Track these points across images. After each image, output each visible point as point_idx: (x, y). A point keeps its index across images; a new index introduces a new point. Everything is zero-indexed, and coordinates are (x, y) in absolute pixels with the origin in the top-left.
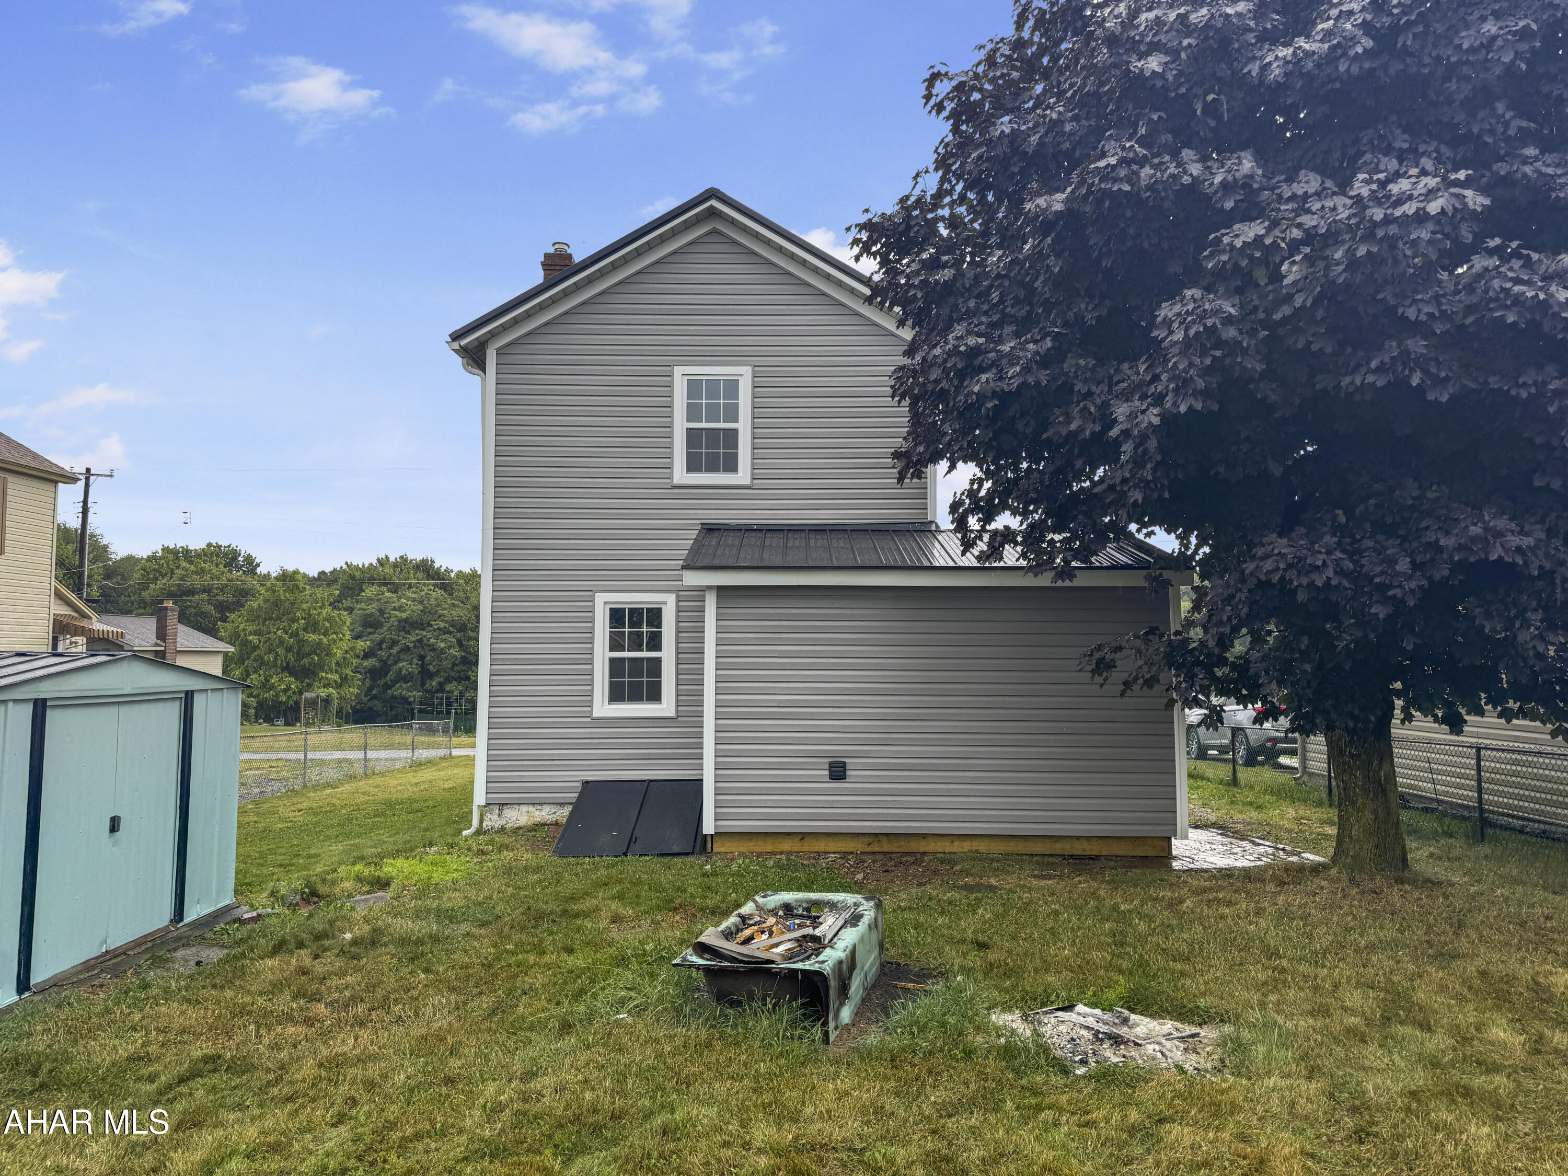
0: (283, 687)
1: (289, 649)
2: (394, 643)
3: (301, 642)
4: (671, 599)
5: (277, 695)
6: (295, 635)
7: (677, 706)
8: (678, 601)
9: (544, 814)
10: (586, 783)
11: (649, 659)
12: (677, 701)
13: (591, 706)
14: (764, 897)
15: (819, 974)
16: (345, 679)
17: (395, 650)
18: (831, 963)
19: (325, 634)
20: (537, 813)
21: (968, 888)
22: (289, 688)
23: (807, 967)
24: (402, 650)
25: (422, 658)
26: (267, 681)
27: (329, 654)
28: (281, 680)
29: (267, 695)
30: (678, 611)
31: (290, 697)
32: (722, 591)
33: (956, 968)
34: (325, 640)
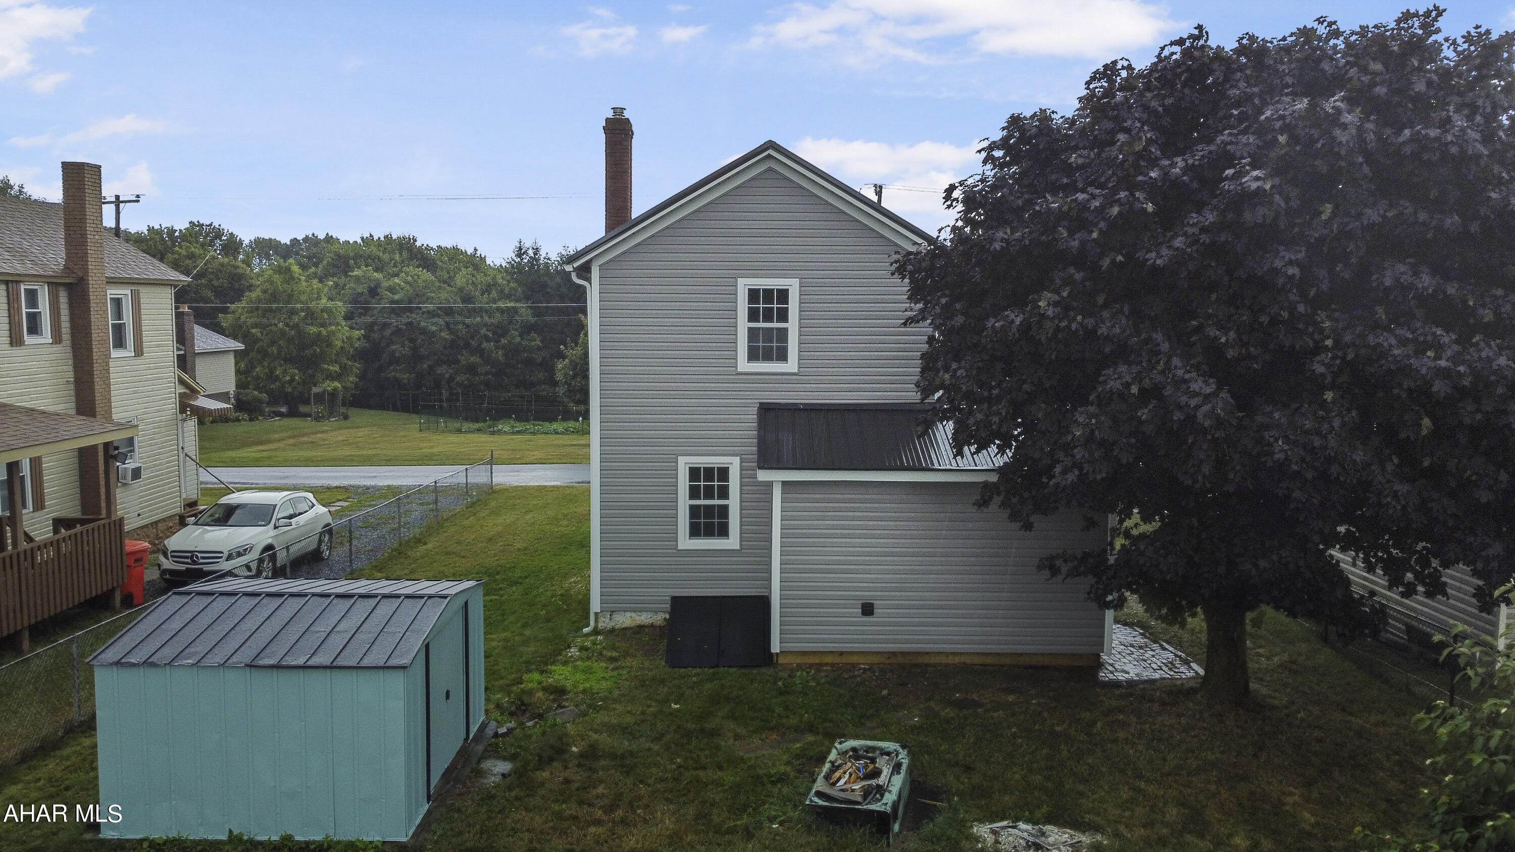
0: (288, 378)
1: (290, 340)
2: (385, 326)
3: (300, 333)
4: (736, 460)
5: (283, 386)
6: (296, 327)
7: (741, 541)
8: (741, 462)
9: (644, 618)
10: (675, 600)
11: (719, 506)
12: (741, 537)
13: (676, 541)
14: (841, 743)
15: (885, 813)
16: (344, 367)
17: (388, 332)
18: (890, 804)
19: (323, 325)
20: (638, 618)
21: (960, 705)
22: (292, 380)
23: (878, 809)
24: (394, 333)
25: (412, 340)
26: (272, 372)
27: (330, 345)
28: (285, 372)
29: (273, 386)
30: (741, 469)
31: (295, 388)
32: (784, 483)
33: (954, 790)
34: (324, 332)
